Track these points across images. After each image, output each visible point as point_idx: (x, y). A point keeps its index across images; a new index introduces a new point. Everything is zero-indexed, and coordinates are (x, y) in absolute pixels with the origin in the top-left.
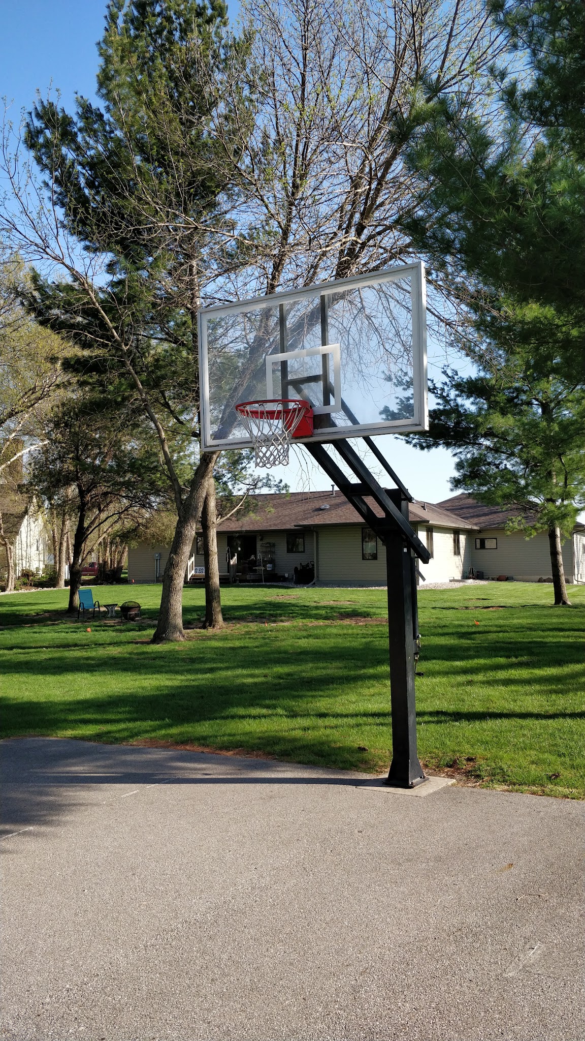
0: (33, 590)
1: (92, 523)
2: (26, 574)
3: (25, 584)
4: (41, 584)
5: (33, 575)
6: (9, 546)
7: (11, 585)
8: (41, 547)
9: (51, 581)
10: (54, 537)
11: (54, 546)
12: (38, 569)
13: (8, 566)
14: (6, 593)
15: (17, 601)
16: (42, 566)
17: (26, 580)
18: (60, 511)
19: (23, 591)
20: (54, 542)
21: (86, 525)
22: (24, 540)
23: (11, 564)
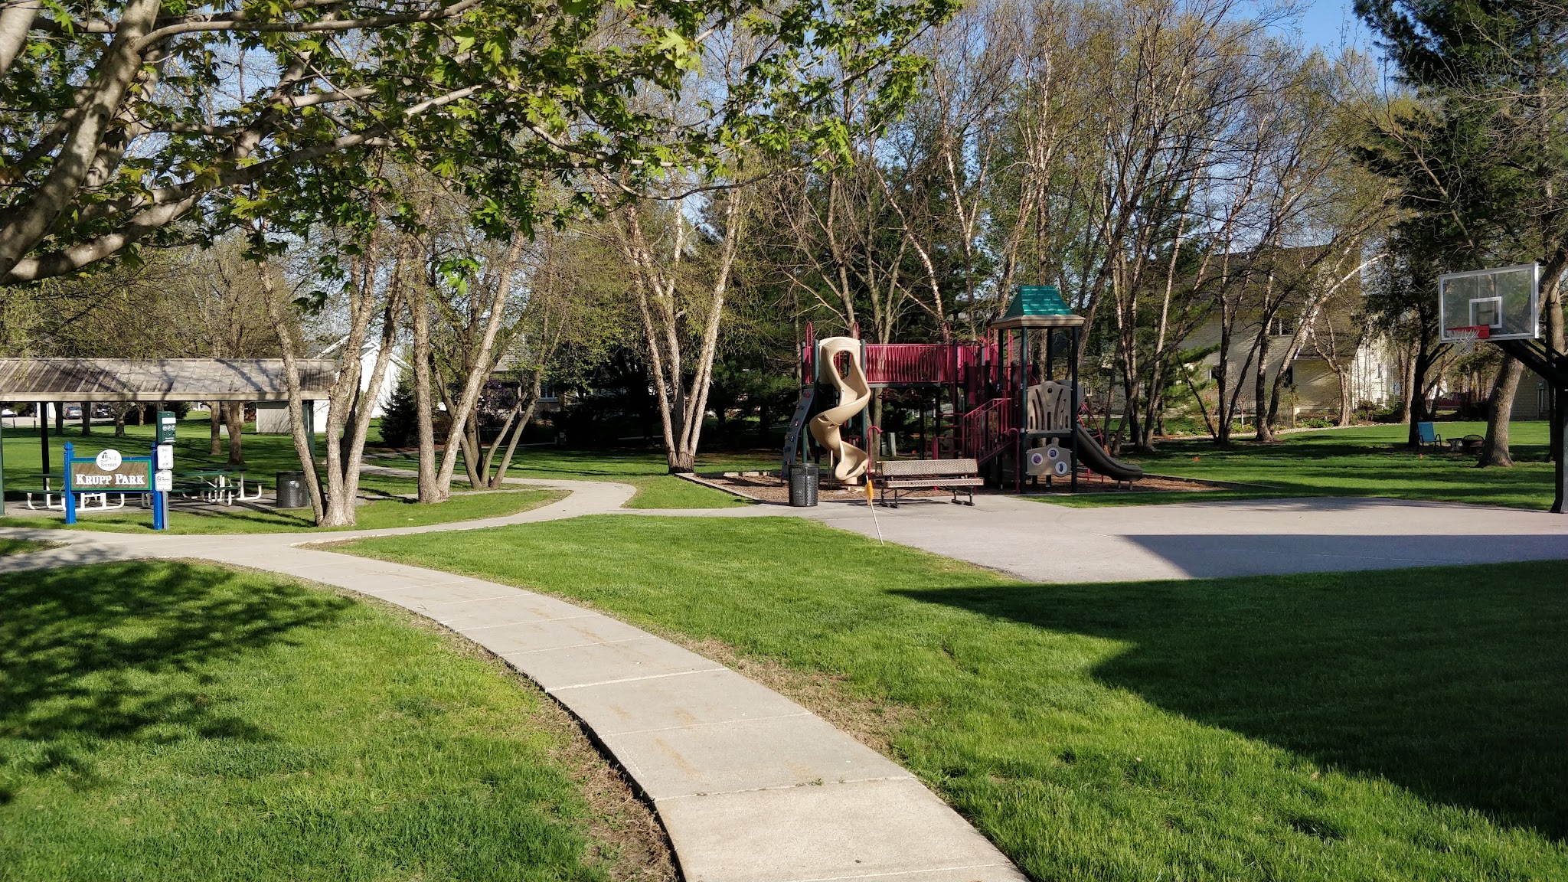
0: (1373, 425)
1: (1436, 351)
2: (1365, 407)
3: (1362, 418)
4: (1383, 418)
5: (1373, 407)
6: (1343, 373)
7: (1345, 418)
8: (1385, 375)
9: (1395, 416)
10: (1400, 361)
11: (1398, 372)
12: (1380, 401)
13: (1342, 396)
14: (1340, 427)
15: (1353, 435)
16: (1385, 397)
17: (1363, 413)
18: (1403, 336)
19: (1359, 426)
20: (1400, 366)
21: (1429, 353)
22: (1362, 366)
23: (1346, 394)
